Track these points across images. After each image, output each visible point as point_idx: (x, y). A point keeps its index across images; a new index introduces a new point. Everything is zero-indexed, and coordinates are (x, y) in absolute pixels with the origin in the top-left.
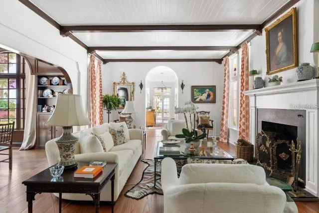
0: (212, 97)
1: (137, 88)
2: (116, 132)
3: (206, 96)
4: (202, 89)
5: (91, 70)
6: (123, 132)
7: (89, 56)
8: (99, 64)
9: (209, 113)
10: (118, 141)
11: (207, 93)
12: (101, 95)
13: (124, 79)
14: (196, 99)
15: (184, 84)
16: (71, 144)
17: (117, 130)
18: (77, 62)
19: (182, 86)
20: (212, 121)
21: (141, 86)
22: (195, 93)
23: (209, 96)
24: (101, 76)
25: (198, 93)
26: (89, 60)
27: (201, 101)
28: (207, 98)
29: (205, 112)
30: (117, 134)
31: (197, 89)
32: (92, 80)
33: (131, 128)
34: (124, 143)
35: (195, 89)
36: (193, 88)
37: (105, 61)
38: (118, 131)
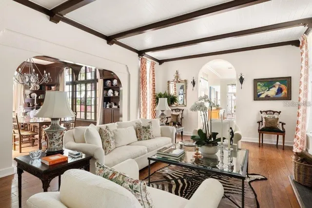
0: (285, 91)
1: (190, 85)
2: (142, 128)
3: (276, 91)
4: (269, 82)
5: (142, 71)
6: (149, 128)
7: (140, 59)
8: (153, 65)
9: (279, 113)
10: (143, 137)
11: (277, 88)
12: (154, 93)
13: (177, 77)
14: (261, 94)
15: (243, 77)
16: (53, 134)
17: (142, 125)
18: (127, 66)
19: (242, 80)
20: (283, 124)
21: (194, 83)
22: (259, 88)
23: (280, 90)
24: (154, 76)
25: (264, 88)
26: (140, 62)
27: (268, 98)
28: (277, 94)
29: (274, 112)
30: (142, 130)
31: (261, 82)
32: (143, 80)
33: (163, 125)
34: (149, 139)
35: (259, 83)
36: (256, 81)
37: (161, 62)
38: (143, 127)
